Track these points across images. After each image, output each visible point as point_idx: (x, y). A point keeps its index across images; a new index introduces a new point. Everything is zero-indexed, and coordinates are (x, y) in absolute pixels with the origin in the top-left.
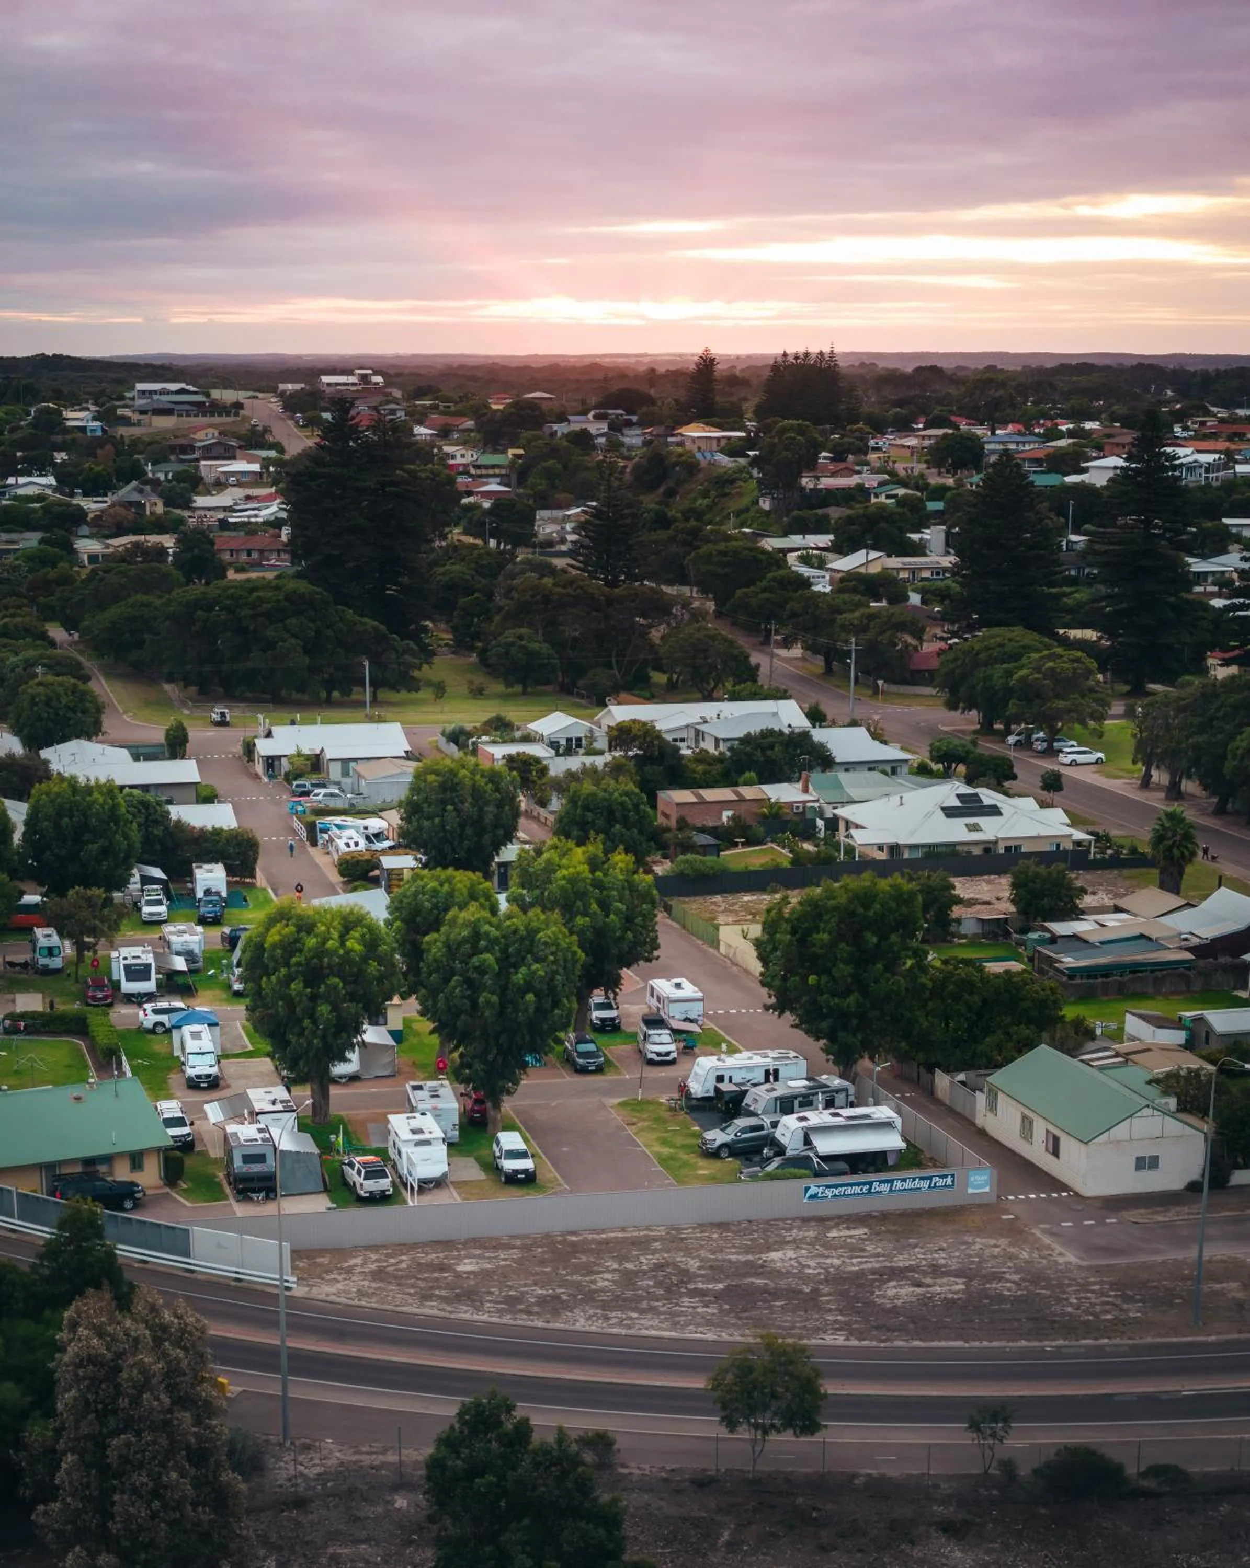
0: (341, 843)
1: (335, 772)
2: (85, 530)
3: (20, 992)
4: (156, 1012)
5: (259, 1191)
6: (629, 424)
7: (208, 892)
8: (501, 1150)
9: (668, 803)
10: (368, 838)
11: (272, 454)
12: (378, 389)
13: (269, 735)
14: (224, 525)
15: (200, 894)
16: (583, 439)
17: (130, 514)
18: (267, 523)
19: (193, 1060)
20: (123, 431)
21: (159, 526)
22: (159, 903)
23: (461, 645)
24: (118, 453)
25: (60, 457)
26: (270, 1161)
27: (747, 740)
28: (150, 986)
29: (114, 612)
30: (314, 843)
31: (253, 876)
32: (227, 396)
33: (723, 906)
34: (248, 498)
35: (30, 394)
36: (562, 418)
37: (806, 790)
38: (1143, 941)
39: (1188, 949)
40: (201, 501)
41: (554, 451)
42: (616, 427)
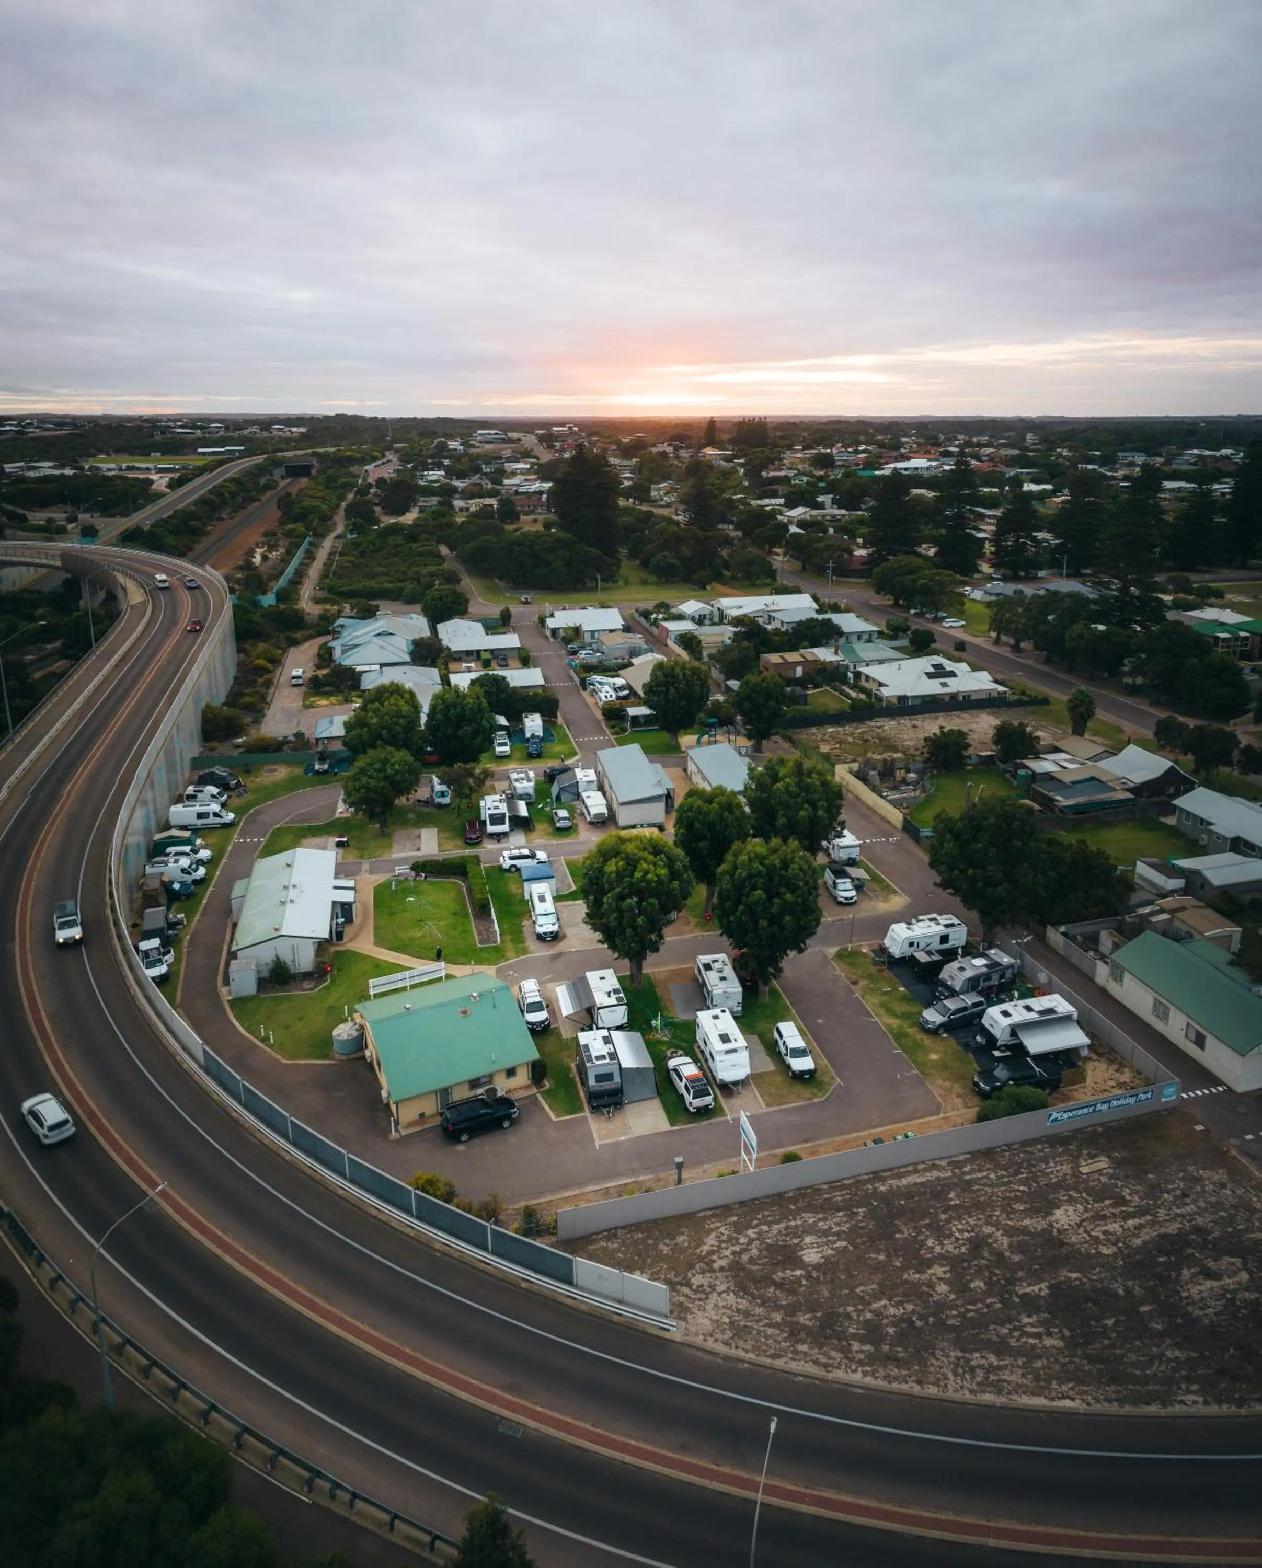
0: (602, 695)
1: (588, 638)
2: (457, 496)
3: (423, 827)
4: (512, 858)
5: (609, 1106)
6: (681, 448)
7: (533, 736)
8: (787, 1048)
9: (768, 662)
10: (615, 689)
11: (534, 460)
12: (575, 433)
13: (552, 615)
14: (517, 493)
15: (528, 735)
16: (664, 454)
17: (477, 488)
18: (535, 493)
19: (541, 920)
20: (472, 450)
21: (491, 494)
22: (505, 744)
23: (632, 555)
24: (471, 460)
25: (446, 462)
26: (617, 1079)
27: (800, 623)
28: (505, 828)
29: (472, 545)
30: (585, 689)
31: (556, 717)
32: (515, 435)
33: (820, 736)
34: (526, 480)
35: (434, 434)
36: (654, 446)
37: (836, 653)
38: (1096, 783)
39: (1129, 790)
40: (506, 482)
41: (652, 460)
42: (676, 449)
